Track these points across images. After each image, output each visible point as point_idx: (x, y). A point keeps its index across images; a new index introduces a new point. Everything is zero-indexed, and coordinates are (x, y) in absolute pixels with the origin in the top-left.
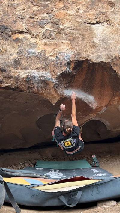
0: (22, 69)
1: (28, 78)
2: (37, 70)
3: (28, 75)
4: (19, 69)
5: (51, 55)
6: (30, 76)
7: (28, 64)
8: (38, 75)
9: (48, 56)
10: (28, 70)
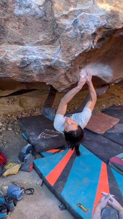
0: (9, 43)
1: (23, 62)
2: (39, 47)
3: (22, 56)
4: (4, 43)
5: (63, 15)
6: (26, 60)
7: (20, 32)
8: (41, 58)
9: (59, 18)
10: (22, 44)
